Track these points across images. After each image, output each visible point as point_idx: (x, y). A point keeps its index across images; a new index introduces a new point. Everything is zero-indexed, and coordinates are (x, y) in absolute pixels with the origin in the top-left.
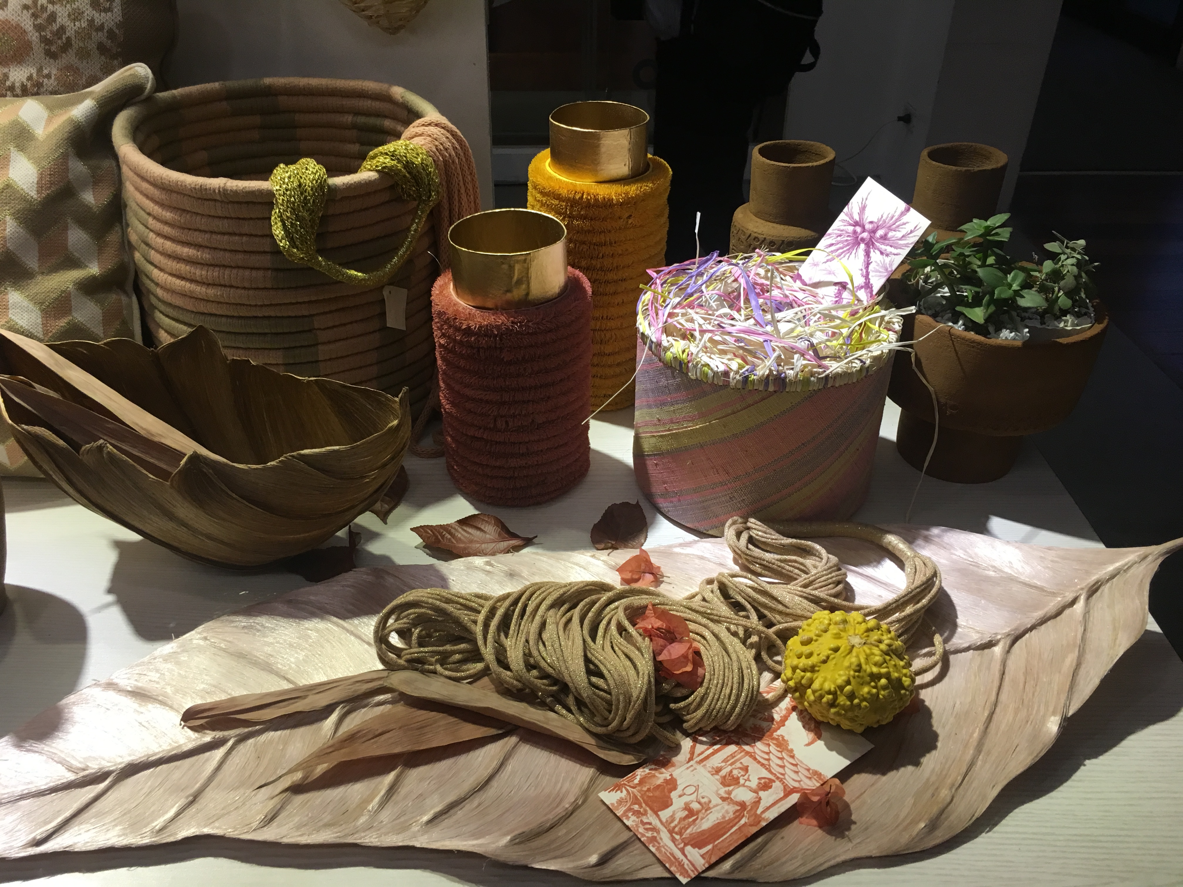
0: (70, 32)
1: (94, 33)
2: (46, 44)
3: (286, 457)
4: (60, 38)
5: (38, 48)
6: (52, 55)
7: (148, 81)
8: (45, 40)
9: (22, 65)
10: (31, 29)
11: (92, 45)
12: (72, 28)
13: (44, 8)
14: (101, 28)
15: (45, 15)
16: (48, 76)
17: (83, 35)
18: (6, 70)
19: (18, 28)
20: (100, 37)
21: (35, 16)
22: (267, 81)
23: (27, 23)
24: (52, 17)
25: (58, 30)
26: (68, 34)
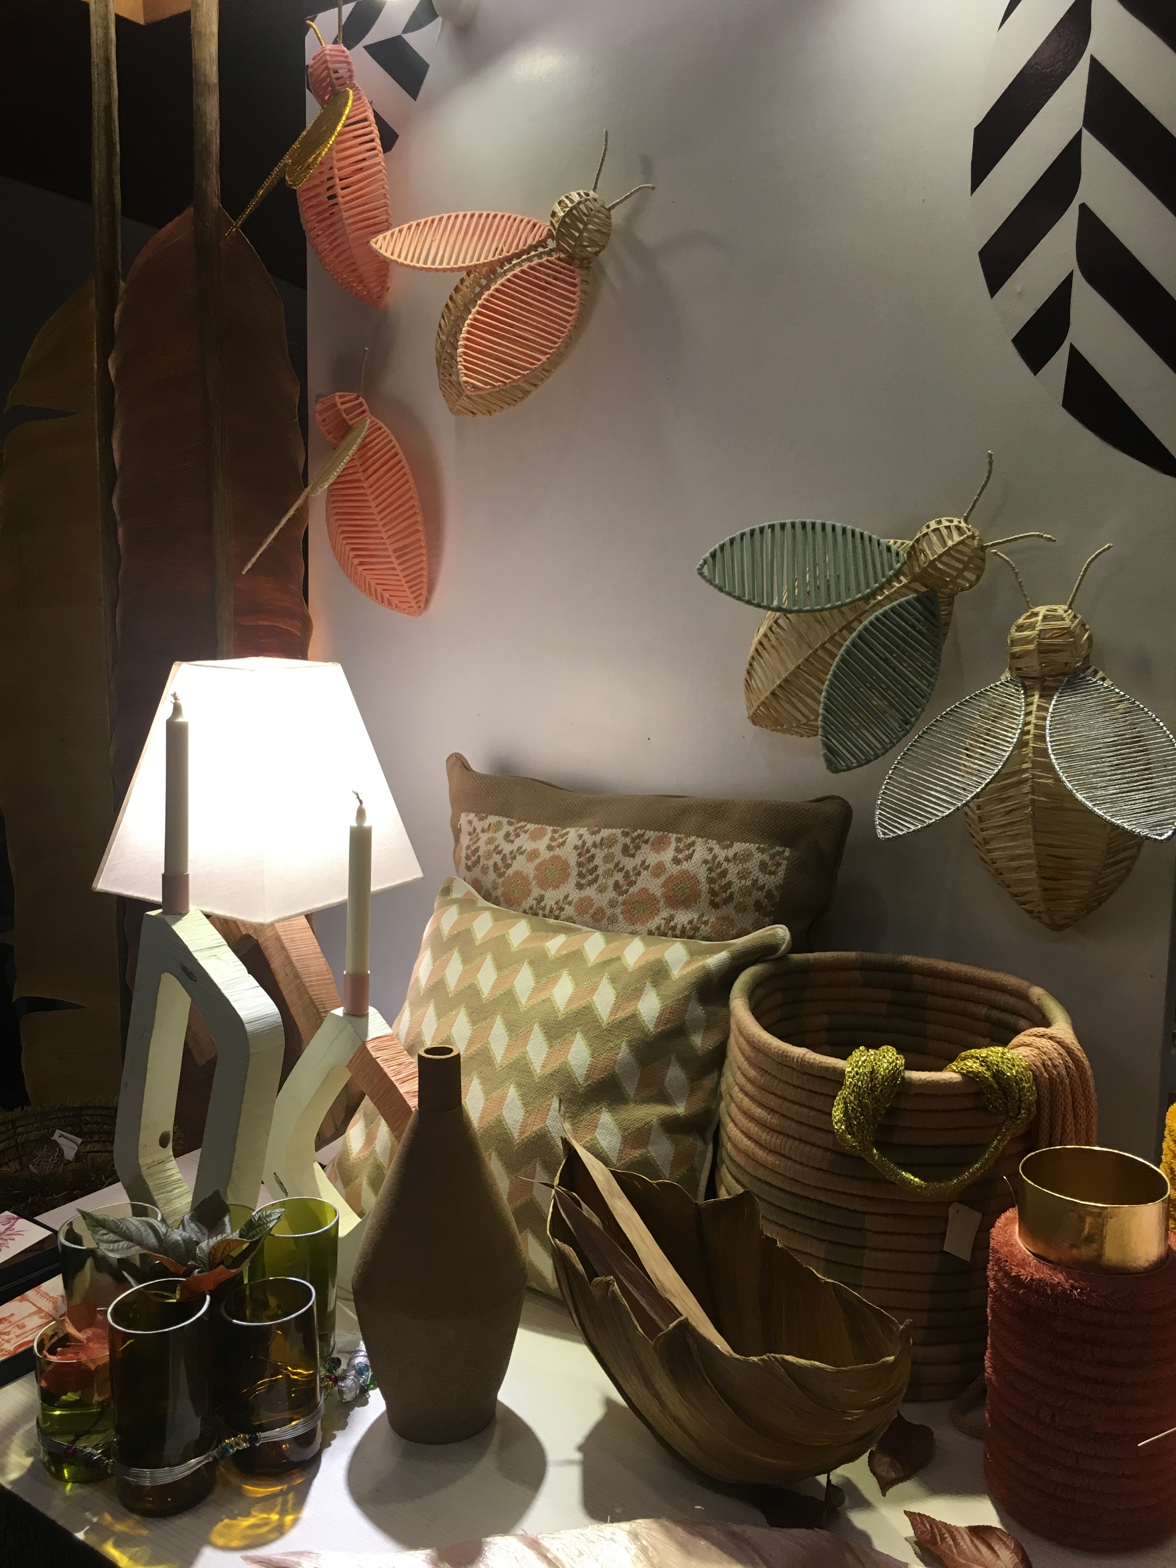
0: (735, 888)
1: (755, 892)
2: (712, 896)
3: (768, 1357)
4: (725, 892)
5: (705, 897)
6: (714, 905)
7: (784, 943)
8: (712, 892)
9: (687, 909)
10: (703, 880)
11: (750, 901)
12: (737, 885)
13: (719, 865)
14: (761, 888)
15: (719, 871)
16: (706, 923)
17: (746, 892)
18: (674, 912)
19: (694, 877)
20: (760, 895)
21: (710, 870)
22: (906, 958)
23: (702, 874)
24: (724, 874)
25: (725, 885)
26: (732, 890)
